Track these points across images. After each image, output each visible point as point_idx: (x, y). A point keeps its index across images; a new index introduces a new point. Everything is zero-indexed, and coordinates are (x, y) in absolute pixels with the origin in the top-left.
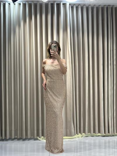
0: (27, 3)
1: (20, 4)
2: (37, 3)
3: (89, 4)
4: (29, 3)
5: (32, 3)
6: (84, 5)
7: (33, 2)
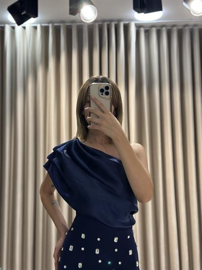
0: (50, 25)
1: (35, 28)
2: (71, 26)
3: (184, 23)
4: (55, 24)
5: (62, 25)
6: (174, 26)
7: (63, 22)
